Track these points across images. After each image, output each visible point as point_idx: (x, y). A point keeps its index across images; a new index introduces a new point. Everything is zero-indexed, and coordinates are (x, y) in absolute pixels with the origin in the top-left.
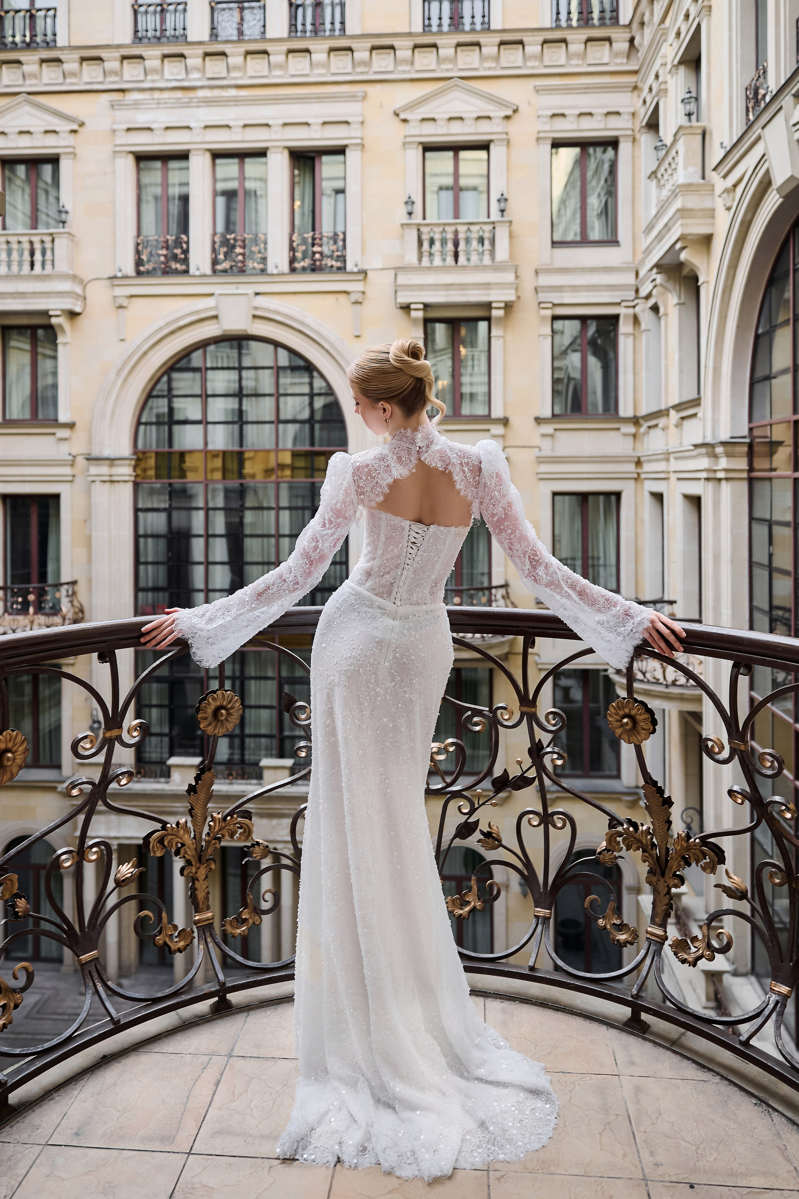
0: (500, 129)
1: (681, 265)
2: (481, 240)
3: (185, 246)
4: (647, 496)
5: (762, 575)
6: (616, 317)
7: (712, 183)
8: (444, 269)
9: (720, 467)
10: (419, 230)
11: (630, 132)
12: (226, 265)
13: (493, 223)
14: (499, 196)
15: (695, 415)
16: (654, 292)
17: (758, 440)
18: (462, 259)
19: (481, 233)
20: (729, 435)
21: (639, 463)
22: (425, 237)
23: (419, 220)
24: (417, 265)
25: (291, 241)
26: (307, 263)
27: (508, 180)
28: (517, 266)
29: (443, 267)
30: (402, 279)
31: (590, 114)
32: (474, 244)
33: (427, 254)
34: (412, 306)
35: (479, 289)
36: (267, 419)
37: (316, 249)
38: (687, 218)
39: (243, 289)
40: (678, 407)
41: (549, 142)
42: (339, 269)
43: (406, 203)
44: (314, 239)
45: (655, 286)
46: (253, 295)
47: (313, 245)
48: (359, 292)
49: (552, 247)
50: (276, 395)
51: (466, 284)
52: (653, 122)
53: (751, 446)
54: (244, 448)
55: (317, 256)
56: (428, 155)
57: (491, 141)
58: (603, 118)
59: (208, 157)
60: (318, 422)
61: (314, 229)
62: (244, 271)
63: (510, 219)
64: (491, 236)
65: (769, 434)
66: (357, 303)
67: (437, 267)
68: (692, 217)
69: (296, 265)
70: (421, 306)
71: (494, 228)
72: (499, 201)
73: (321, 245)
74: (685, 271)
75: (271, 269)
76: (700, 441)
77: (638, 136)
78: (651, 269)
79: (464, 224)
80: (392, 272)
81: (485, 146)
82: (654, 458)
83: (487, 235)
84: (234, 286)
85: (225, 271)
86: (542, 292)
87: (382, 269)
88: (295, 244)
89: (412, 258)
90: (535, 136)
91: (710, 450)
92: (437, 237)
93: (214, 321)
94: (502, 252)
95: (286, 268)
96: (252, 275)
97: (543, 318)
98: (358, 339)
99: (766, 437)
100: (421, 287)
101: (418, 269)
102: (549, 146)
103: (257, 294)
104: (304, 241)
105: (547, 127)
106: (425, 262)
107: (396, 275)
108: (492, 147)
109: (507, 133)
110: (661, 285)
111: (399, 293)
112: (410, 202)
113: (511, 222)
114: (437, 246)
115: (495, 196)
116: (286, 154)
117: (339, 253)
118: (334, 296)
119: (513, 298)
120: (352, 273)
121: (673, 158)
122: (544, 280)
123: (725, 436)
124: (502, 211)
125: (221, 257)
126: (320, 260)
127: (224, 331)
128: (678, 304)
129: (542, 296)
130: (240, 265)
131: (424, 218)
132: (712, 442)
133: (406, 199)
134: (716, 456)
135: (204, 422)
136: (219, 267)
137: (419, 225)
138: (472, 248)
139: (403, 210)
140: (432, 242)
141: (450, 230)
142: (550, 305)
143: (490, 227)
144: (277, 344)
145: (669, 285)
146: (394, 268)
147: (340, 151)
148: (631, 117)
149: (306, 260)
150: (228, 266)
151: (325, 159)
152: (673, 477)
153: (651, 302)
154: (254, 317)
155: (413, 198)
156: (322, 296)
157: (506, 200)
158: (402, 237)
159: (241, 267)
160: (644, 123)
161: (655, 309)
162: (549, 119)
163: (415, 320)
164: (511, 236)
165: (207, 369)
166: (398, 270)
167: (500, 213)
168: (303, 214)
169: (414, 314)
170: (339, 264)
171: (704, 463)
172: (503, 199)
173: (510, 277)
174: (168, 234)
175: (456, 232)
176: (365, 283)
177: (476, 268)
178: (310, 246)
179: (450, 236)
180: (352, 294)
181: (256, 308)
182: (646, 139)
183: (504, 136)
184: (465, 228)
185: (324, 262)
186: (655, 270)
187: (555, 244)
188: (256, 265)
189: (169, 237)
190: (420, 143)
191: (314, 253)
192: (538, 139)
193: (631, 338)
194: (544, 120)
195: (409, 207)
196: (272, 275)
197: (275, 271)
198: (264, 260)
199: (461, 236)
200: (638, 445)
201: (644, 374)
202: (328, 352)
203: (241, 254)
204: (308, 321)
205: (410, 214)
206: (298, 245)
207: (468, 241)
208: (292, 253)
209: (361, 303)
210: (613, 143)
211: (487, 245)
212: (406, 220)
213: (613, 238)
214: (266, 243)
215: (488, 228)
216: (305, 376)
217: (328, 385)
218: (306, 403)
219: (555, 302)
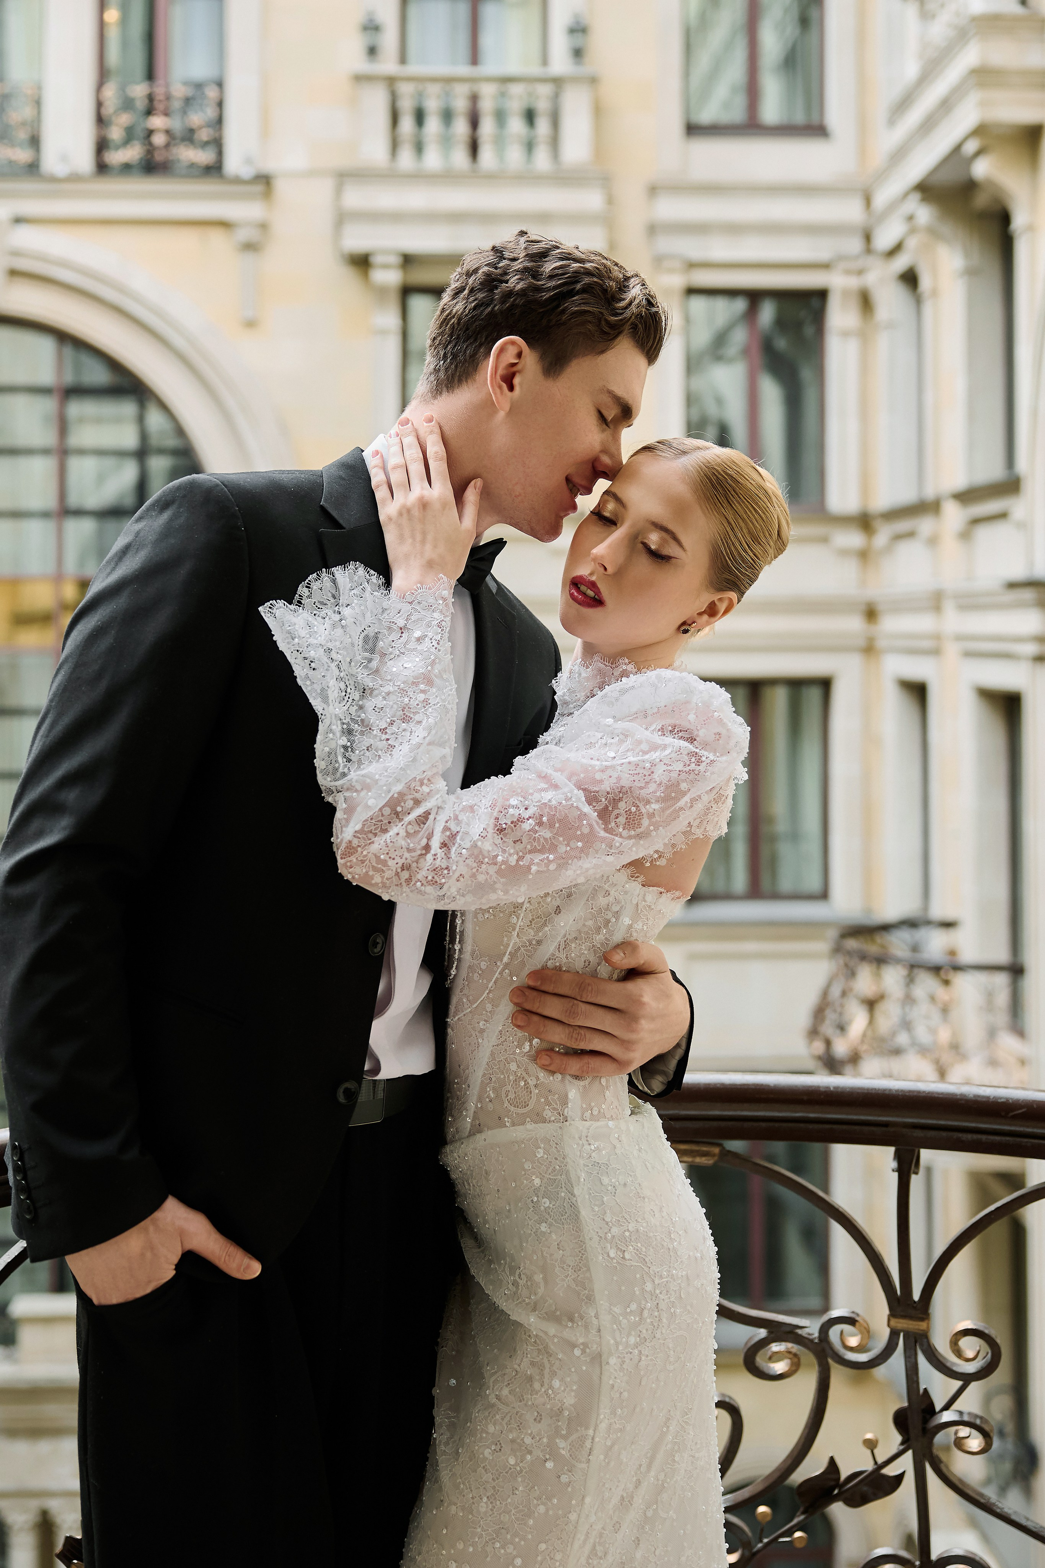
1: (970, 187)
2: (530, 116)
4: (891, 689)
6: (822, 294)
8: (447, 177)
10: (391, 89)
13: (556, 79)
14: (569, 21)
15: (1003, 516)
16: (911, 244)
18: (487, 154)
19: (528, 101)
21: (871, 614)
22: (406, 105)
23: (393, 68)
24: (387, 168)
25: (99, 104)
26: (133, 153)
28: (609, 177)
29: (443, 172)
30: (354, 198)
32: (516, 125)
33: (411, 143)
34: (377, 260)
36: (36, 507)
37: (157, 122)
38: (993, 87)
40: (965, 497)
42: (207, 169)
43: (363, 28)
44: (151, 98)
45: (911, 230)
46: (9, 222)
47: (149, 112)
48: (254, 223)
49: (687, 137)
50: (58, 452)
55: (158, 138)
61: (150, 75)
63: (593, 71)
64: (551, 107)
66: (250, 247)
67: (430, 173)
70: (394, 260)
71: (558, 90)
72: (568, 31)
73: (166, 114)
74: (981, 202)
75: (51, 164)
76: (1015, 574)
78: (905, 194)
79: (491, 79)
80: (331, 182)
82: (905, 605)
83: (542, 106)
86: (665, 234)
87: (308, 174)
88: (107, 110)
89: (375, 148)
91: (1041, 593)
92: (432, 105)
94: (576, 144)
95: (85, 164)
96: (6, 177)
98: (250, 330)
100: (397, 217)
101: (389, 175)
104: (127, 104)
106: (406, 159)
107: (339, 188)
110: (926, 230)
111: (345, 229)
112: (372, 27)
113: (596, 80)
114: (433, 125)
115: (558, 21)
117: (206, 135)
118: (198, 233)
120: (237, 181)
122: (669, 209)
124: (578, 53)
126: (165, 148)
128: (963, 271)
131: (403, 64)
133: (362, 18)
137: (392, 77)
138: (509, 135)
139: (357, 43)
140: (420, 117)
141: (460, 91)
142: (682, 264)
143: (549, 88)
144: (64, 338)
145: (943, 231)
146: (336, 173)
149: (132, 147)
152: (952, 650)
153: (900, 264)
154: (14, 273)
155: (380, 18)
156: (169, 231)
157: (587, 29)
158: (355, 102)
161: (910, 279)
163: (381, 292)
164: (597, 112)
166: (342, 178)
167: (572, 57)
168: (125, 44)
169: (378, 275)
170: (207, 159)
171: (1029, 621)
172: (578, 28)
173: (593, 200)
175: (474, 98)
176: (267, 207)
177: (518, 177)
178: (141, 114)
179: (461, 104)
180: (238, 228)
181: (16, 253)
184: (494, 88)
185: (172, 154)
186: (913, 198)
187: (693, 129)
188: (15, 153)
191: (151, 132)
193: (855, 338)
195: (371, 37)
196: (54, 178)
197: (60, 170)
198: (35, 142)
199: (487, 106)
200: (870, 574)
201: (883, 416)
202: (181, 357)
204: (136, 286)
205: (372, 52)
206: (114, 112)
207: (500, 116)
208: (99, 130)
209: (257, 248)
211: (543, 126)
212: (362, 65)
213: (815, 120)
214: (38, 103)
215: (544, 91)
216: (127, 408)
217: (180, 431)
218: (129, 473)
219: (691, 258)
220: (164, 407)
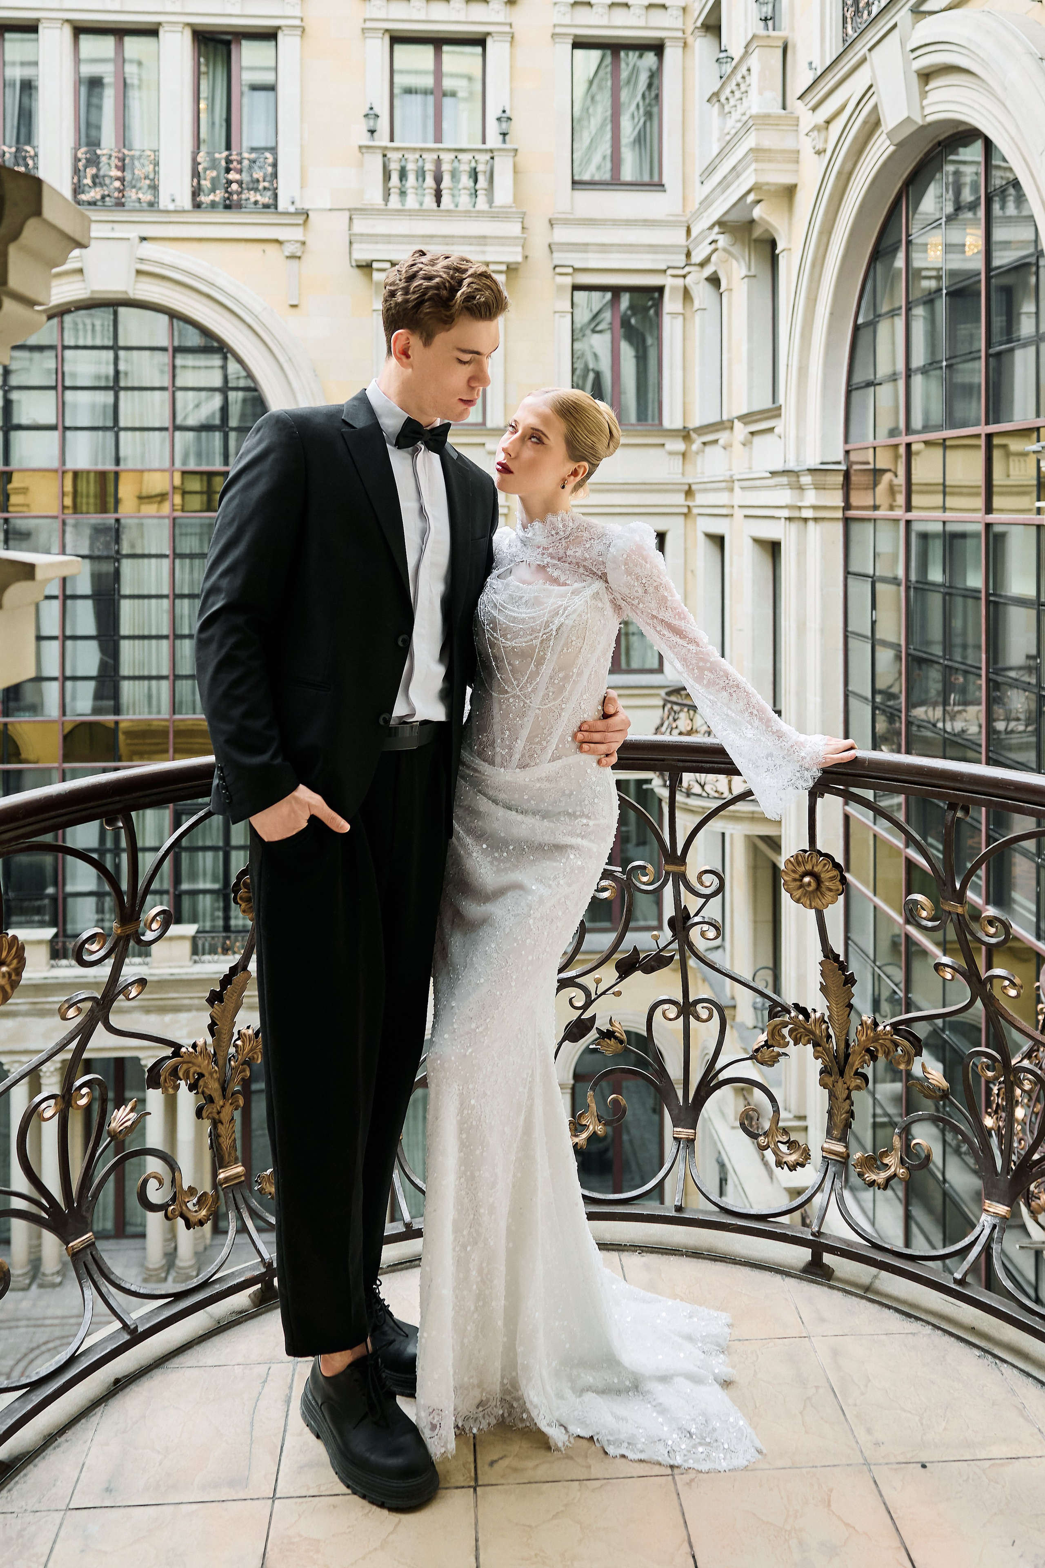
0: (501, 18)
1: (752, 222)
2: (474, 175)
3: (30, 162)
4: (701, 538)
5: (861, 651)
6: (661, 289)
7: (795, 115)
8: (420, 213)
9: (806, 503)
10: (384, 156)
11: (679, 34)
12: (94, 194)
13: (491, 151)
14: (499, 114)
15: (771, 431)
16: (714, 258)
17: (855, 467)
18: (446, 199)
19: (473, 164)
20: (819, 460)
21: (689, 492)
22: (394, 166)
23: (386, 142)
24: (383, 207)
25: (195, 163)
26: (218, 196)
27: (512, 91)
28: (524, 213)
29: (419, 210)
30: (361, 226)
31: (627, 5)
32: (465, 181)
33: (397, 191)
34: (375, 265)
35: (470, 245)
36: (157, 425)
37: (232, 176)
38: (763, 161)
39: (121, 231)
40: (746, 418)
41: (571, 41)
42: (266, 206)
43: (366, 116)
44: (228, 161)
45: (716, 250)
46: (137, 240)
47: (228, 170)
48: (297, 241)
49: (573, 189)
50: (171, 389)
51: (453, 237)
52: (712, 22)
53: (847, 475)
54: (122, 466)
55: (235, 187)
56: (397, 48)
57: (488, 34)
58: (644, 11)
59: (67, 32)
60: (233, 429)
61: (228, 147)
62: (123, 205)
63: (515, 146)
64: (488, 168)
65: (871, 460)
66: (293, 257)
67: (410, 210)
68: (769, 161)
69: (203, 198)
71: (492, 158)
72: (499, 119)
73: (240, 171)
74: (757, 233)
75: (164, 202)
76: (779, 467)
77: (690, 40)
78: (711, 227)
79: (449, 150)
80: (346, 215)
81: (480, 41)
82: (712, 486)
83: (481, 168)
84: (110, 225)
85: (92, 203)
86: (560, 251)
87: (330, 210)
88: (200, 168)
89: (375, 196)
90: (551, 31)
91: (794, 479)
92: (411, 167)
93: (77, 277)
94: (503, 194)
95: (186, 202)
96: (134, 210)
97: (560, 288)
98: (294, 310)
99: (868, 463)
100: (388, 238)
101: (384, 212)
102: (570, 46)
103: (143, 239)
104: (214, 164)
105: (566, 20)
106: (395, 201)
107: (351, 219)
108: (489, 42)
109: (511, 25)
110: (725, 250)
111: (355, 246)
112: (371, 115)
113: (516, 150)
114: (411, 178)
115: (492, 114)
116: (188, 34)
117: (266, 184)
118: (259, 247)
119: (519, 259)
120: (287, 214)
121: (743, 77)
122: (561, 235)
123: (813, 462)
124: (504, 135)
125: (88, 181)
126: (239, 193)
127: (93, 292)
128: (746, 276)
129: (559, 257)
130: (116, 194)
131: (392, 140)
132: (796, 469)
133: (366, 110)
134: (801, 488)
135: (62, 428)
136: (83, 197)
137: (386, 148)
138: (461, 186)
139: (363, 126)
140: (403, 174)
141: (430, 157)
142: (570, 270)
143: (487, 157)
144: (173, 315)
145: (735, 250)
146: (349, 210)
147: (269, 35)
148: (681, 13)
149: (218, 192)
150: (99, 197)
151: (245, 44)
152: (739, 514)
153: (708, 271)
154: (139, 272)
155: (377, 110)
156: (242, 246)
157: (509, 119)
158: (361, 165)
159: (118, 198)
160: (699, 24)
161: (714, 280)
162: (569, 9)
164: (516, 171)
165: (65, 347)
166: (353, 213)
167: (501, 137)
168: (213, 122)
169: (377, 276)
170: (265, 199)
171: (785, 497)
172: (504, 118)
173: (515, 229)
174: (4, 144)
175: (438, 162)
176: (305, 230)
177: (467, 214)
178: (223, 171)
179: (429, 166)
180: (287, 245)
181: (141, 260)
182: (702, 45)
183: (507, 29)
184: (452, 156)
185: (243, 197)
186: (716, 229)
187: (576, 184)
188: (140, 195)
189: (6, 149)
190: (387, 31)
191: (229, 182)
192: (554, 35)
193: (681, 318)
194: (563, 9)
195: (372, 122)
196: (167, 212)
197: (171, 207)
198: (154, 188)
199: (446, 167)
200: (689, 467)
201: (697, 370)
202: (250, 327)
203: (118, 179)
204: (219, 282)
205: (372, 132)
206: (205, 169)
207: (454, 174)
208: (195, 180)
209: (299, 258)
210: (658, 48)
211: (482, 182)
212: (365, 140)
213: (656, 179)
214: (156, 164)
215: (483, 158)
216: (216, 361)
217: (250, 375)
218: (217, 401)
219: (577, 266)
220: (239, 360)
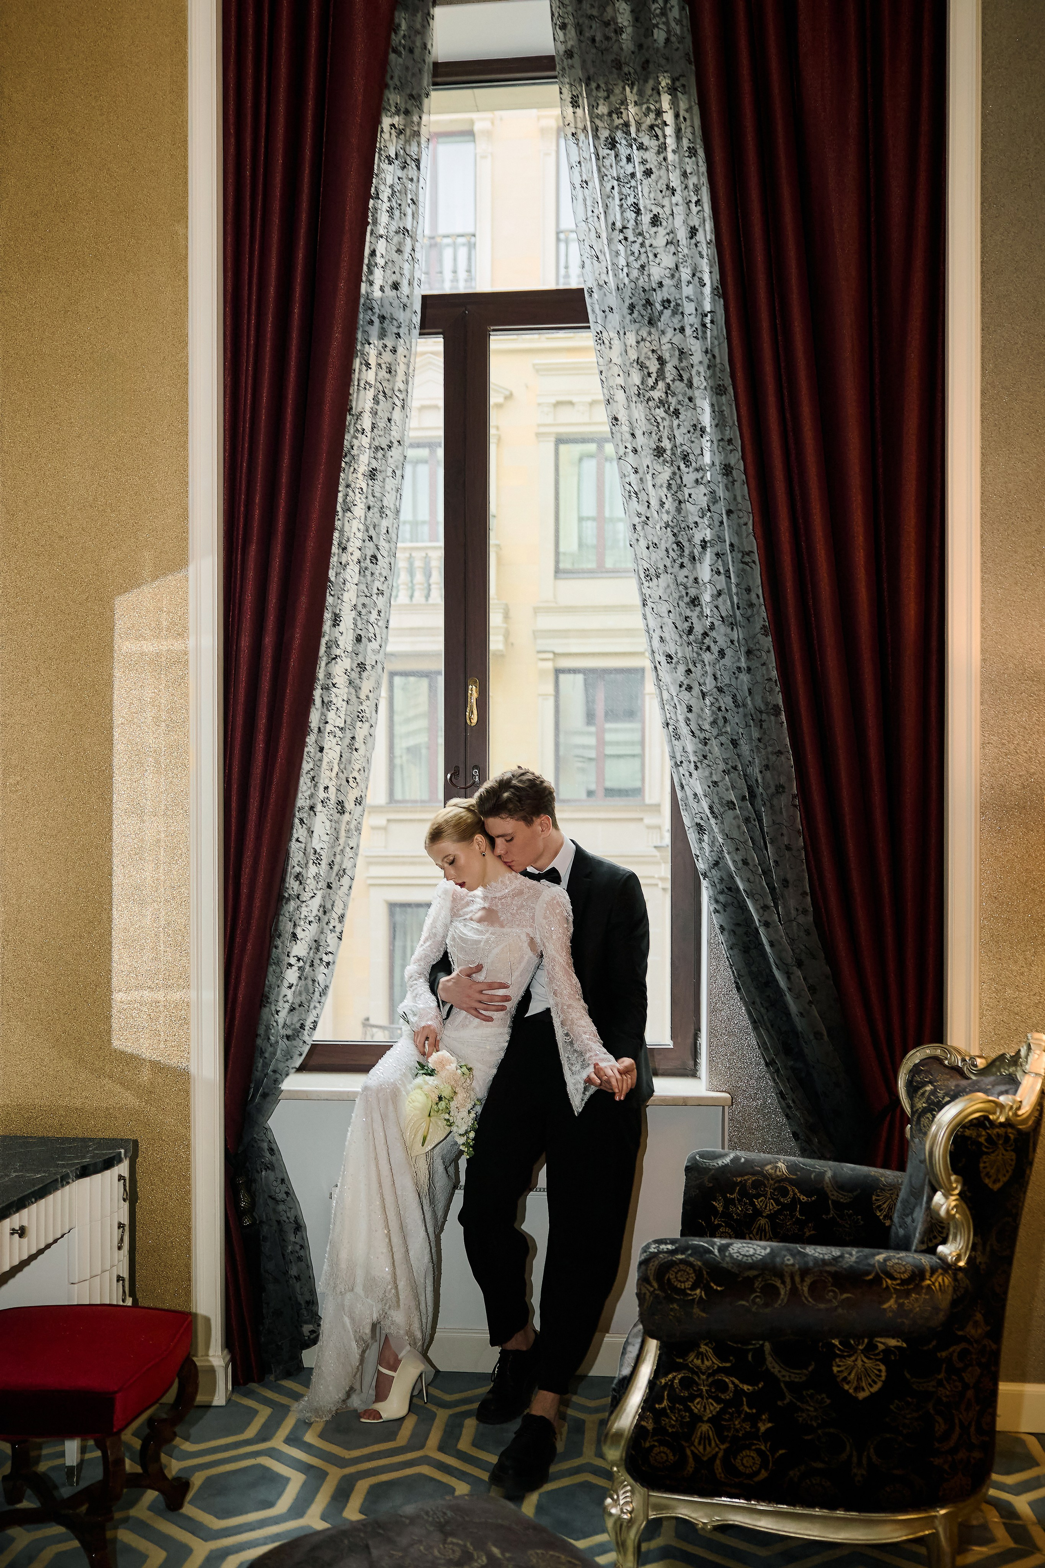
6: (642, 671)
27: (498, 490)
41: (553, 439)
49: (556, 577)
63: (498, 542)
86: (542, 637)
90: (535, 430)
97: (544, 672)
102: (554, 443)
105: (549, 420)
113: (499, 546)
119: (503, 647)
122: (545, 622)
129: (542, 644)
141: (419, 555)
142: (551, 656)
162: (551, 409)
164: (500, 564)
173: (501, 618)
179: (419, 564)
187: (559, 572)
192: (538, 435)
194: (545, 410)
219: (558, 650)
